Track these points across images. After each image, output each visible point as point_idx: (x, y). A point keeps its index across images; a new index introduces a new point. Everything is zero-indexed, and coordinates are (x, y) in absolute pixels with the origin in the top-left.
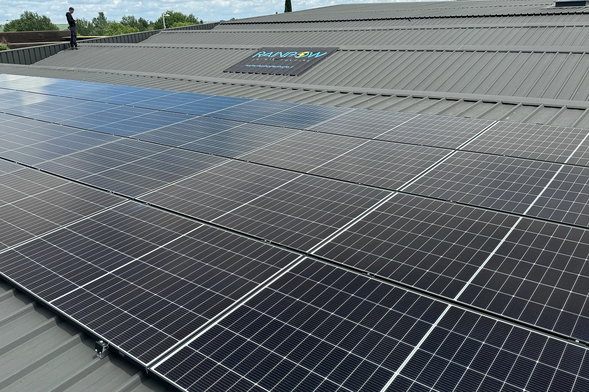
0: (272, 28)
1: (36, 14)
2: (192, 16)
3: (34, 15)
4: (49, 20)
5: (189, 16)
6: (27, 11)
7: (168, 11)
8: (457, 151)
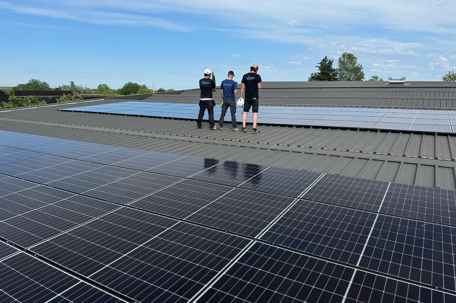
0: (196, 95)
1: (39, 80)
2: (144, 86)
3: (38, 81)
4: (48, 85)
5: (142, 85)
6: (33, 79)
7: (129, 82)
8: (299, 199)
